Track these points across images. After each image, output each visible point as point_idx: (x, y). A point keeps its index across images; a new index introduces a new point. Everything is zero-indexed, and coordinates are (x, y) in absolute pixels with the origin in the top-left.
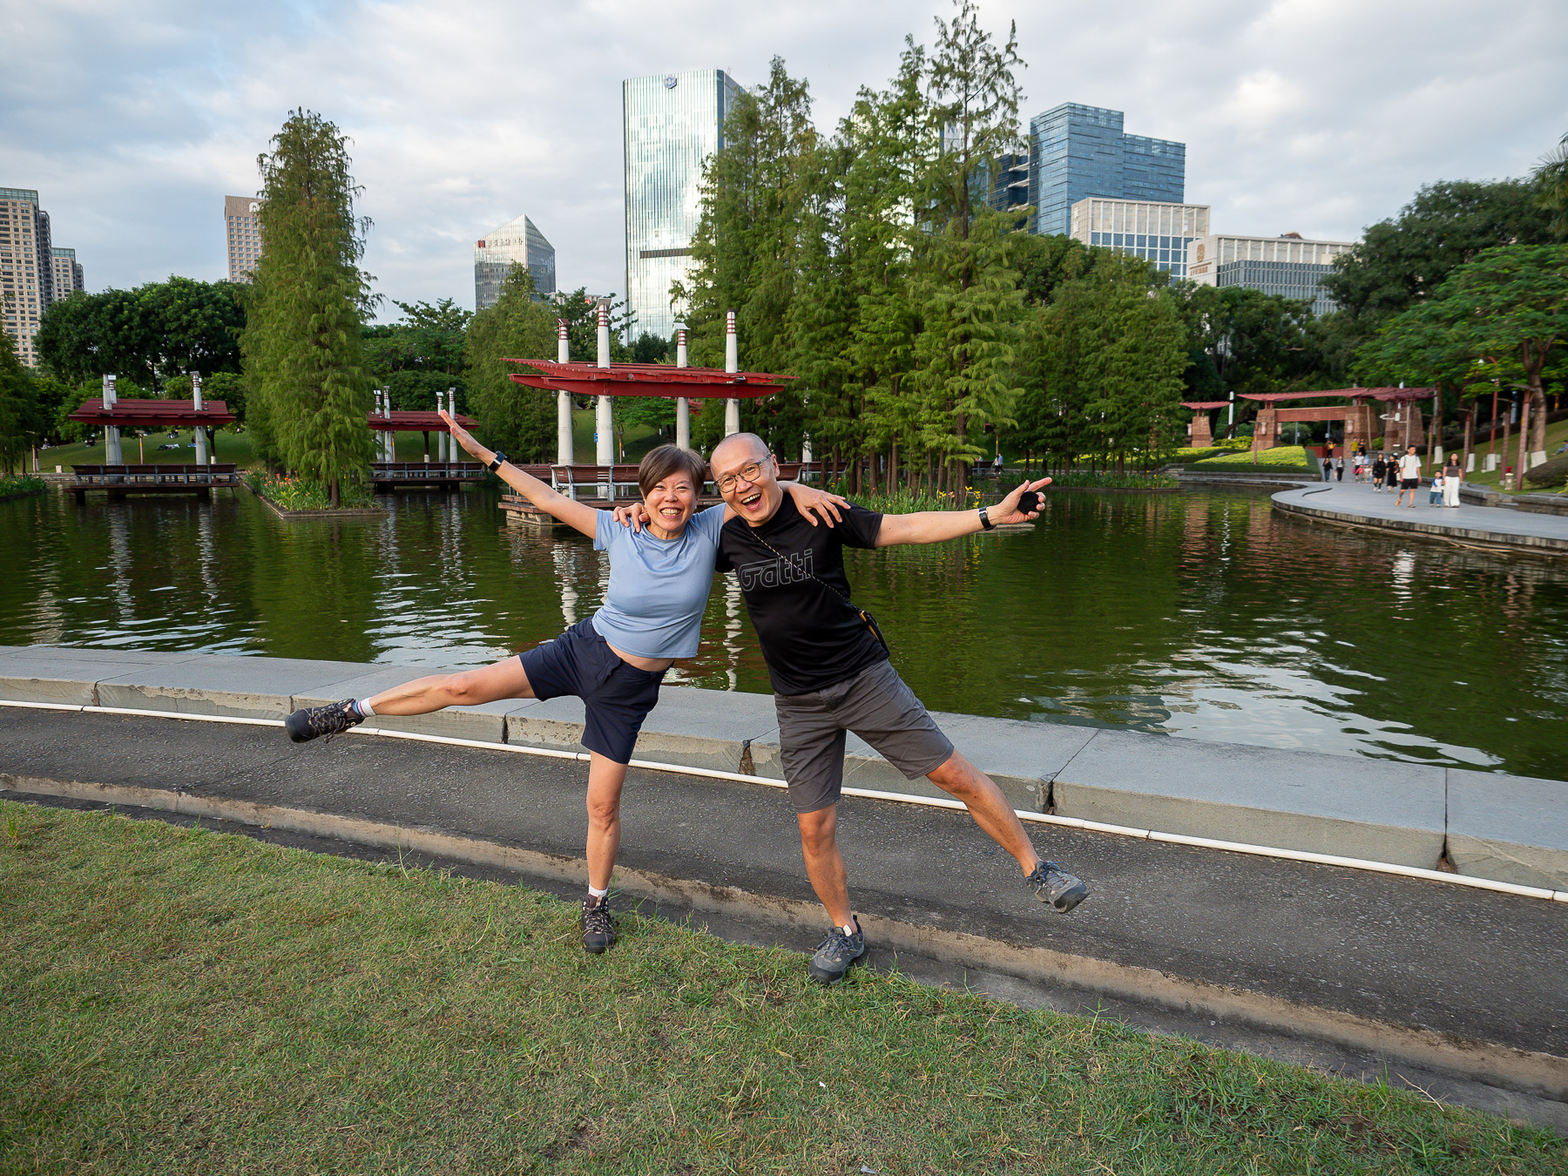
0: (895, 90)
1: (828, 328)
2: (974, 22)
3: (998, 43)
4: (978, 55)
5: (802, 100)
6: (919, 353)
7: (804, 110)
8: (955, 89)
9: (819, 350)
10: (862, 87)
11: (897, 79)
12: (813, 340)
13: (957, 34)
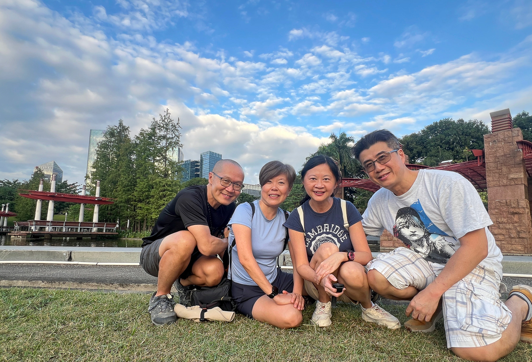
0: (150, 130)
1: (128, 187)
2: (169, 117)
3: (175, 122)
4: (171, 125)
5: (127, 131)
6: (152, 194)
7: (128, 133)
8: (164, 131)
9: (126, 193)
10: (142, 129)
11: (150, 127)
12: (124, 191)
13: (165, 119)
